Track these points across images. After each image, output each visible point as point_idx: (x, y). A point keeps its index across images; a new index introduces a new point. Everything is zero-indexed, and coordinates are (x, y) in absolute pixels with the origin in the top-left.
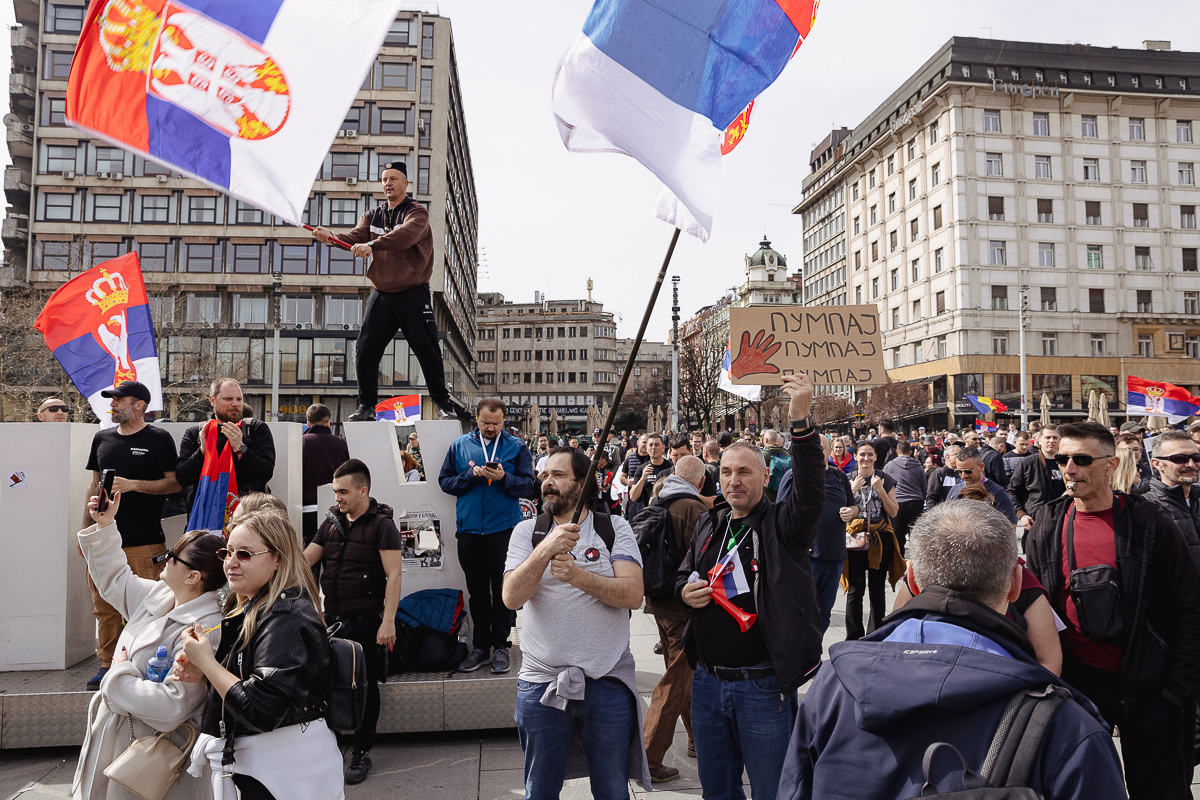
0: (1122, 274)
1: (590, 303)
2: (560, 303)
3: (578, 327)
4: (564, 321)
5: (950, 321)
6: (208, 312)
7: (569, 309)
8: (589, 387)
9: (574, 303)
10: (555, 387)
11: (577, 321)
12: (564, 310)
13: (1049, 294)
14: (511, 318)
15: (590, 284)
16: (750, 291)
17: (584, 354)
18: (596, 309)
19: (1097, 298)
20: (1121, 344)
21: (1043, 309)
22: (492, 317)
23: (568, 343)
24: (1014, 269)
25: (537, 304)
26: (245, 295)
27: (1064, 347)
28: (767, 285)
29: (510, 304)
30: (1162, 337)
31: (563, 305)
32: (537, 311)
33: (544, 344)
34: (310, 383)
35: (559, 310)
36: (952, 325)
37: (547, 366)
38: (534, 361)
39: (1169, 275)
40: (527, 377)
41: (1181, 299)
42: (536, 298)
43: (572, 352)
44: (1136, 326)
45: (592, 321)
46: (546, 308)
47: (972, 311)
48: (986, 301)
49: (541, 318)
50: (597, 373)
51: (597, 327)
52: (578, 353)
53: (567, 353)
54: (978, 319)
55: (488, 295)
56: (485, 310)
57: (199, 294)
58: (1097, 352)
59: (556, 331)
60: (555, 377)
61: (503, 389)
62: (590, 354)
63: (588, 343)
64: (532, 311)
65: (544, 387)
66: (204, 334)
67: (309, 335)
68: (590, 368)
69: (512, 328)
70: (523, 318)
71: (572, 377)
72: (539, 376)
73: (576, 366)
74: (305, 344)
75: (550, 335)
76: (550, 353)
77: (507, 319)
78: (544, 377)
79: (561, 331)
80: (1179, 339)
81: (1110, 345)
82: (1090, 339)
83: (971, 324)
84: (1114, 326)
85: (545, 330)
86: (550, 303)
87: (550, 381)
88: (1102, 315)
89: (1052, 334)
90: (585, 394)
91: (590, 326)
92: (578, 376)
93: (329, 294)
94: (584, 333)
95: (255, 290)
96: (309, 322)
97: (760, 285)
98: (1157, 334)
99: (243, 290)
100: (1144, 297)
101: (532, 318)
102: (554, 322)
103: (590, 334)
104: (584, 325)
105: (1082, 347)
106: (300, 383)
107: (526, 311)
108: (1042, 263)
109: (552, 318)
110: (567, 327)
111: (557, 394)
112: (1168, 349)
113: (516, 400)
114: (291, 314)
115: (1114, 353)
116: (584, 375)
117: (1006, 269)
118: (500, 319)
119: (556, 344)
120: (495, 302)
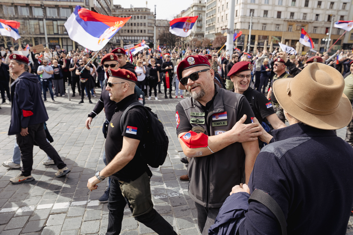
0: (287, 7)
1: (147, 9)
2: (138, 8)
3: (143, 16)
4: (139, 14)
5: (238, 19)
6: (25, 12)
7: (140, 10)
8: (146, 34)
9: (142, 9)
10: (137, 34)
11: (143, 14)
12: (139, 11)
13: (266, 12)
14: (123, 13)
15: (147, 2)
16: (194, 6)
17: (145, 24)
18: (148, 11)
19: (279, 14)
20: (284, 28)
21: (264, 16)
22: (118, 12)
23: (140, 21)
24: (257, 4)
25: (131, 9)
26: (36, 7)
27: (268, 28)
28: (199, 5)
29: (123, 8)
30: (295, 26)
31: (139, 9)
32: (131, 10)
33: (133, 21)
34: (58, 34)
35: (137, 10)
36: (238, 20)
37: (134, 28)
38: (130, 26)
39: (300, 8)
40: (128, 31)
41: (302, 15)
42: (131, 6)
43: (141, 24)
44: (289, 23)
45: (147, 14)
46: (133, 10)
47: (244, 17)
48: (248, 13)
49: (132, 13)
50: (148, 30)
51: (148, 16)
52: (143, 24)
53: (140, 24)
54: (245, 19)
55: (116, 5)
56: (115, 10)
57: (21, 6)
58: (277, 30)
59: (136, 17)
60: (137, 31)
61: (122, 34)
62: (147, 24)
63: (146, 21)
64: (129, 11)
65: (133, 34)
66: (25, 19)
67: (56, 20)
68: (146, 29)
69: (123, 16)
70: (127, 13)
71: (141, 31)
72: (132, 31)
73: (142, 28)
74: (55, 23)
75: (135, 18)
76: (135, 24)
77: (122, 13)
78: (133, 31)
79: (138, 17)
80: (299, 27)
81: (281, 28)
82: (275, 26)
83: (243, 20)
84: (282, 22)
85: (133, 17)
86: (135, 8)
87: (135, 32)
88: (280, 19)
89: (265, 24)
90: (145, 36)
91: (146, 16)
92: (143, 31)
93: (61, 7)
94: (145, 18)
95: (38, 6)
96: (55, 16)
97: (197, 4)
98: (294, 25)
99: (34, 5)
100: (292, 14)
101: (129, 13)
102: (136, 14)
103: (146, 18)
104: (145, 15)
105: (273, 28)
106: (55, 34)
107: (128, 10)
108: (265, 3)
109: (135, 13)
110: (140, 16)
111: (137, 36)
112: (296, 29)
113: (125, 38)
114: (50, 13)
115: (281, 30)
116: (145, 31)
117: (255, 4)
118: (120, 13)
119: (137, 21)
120: (119, 7)
